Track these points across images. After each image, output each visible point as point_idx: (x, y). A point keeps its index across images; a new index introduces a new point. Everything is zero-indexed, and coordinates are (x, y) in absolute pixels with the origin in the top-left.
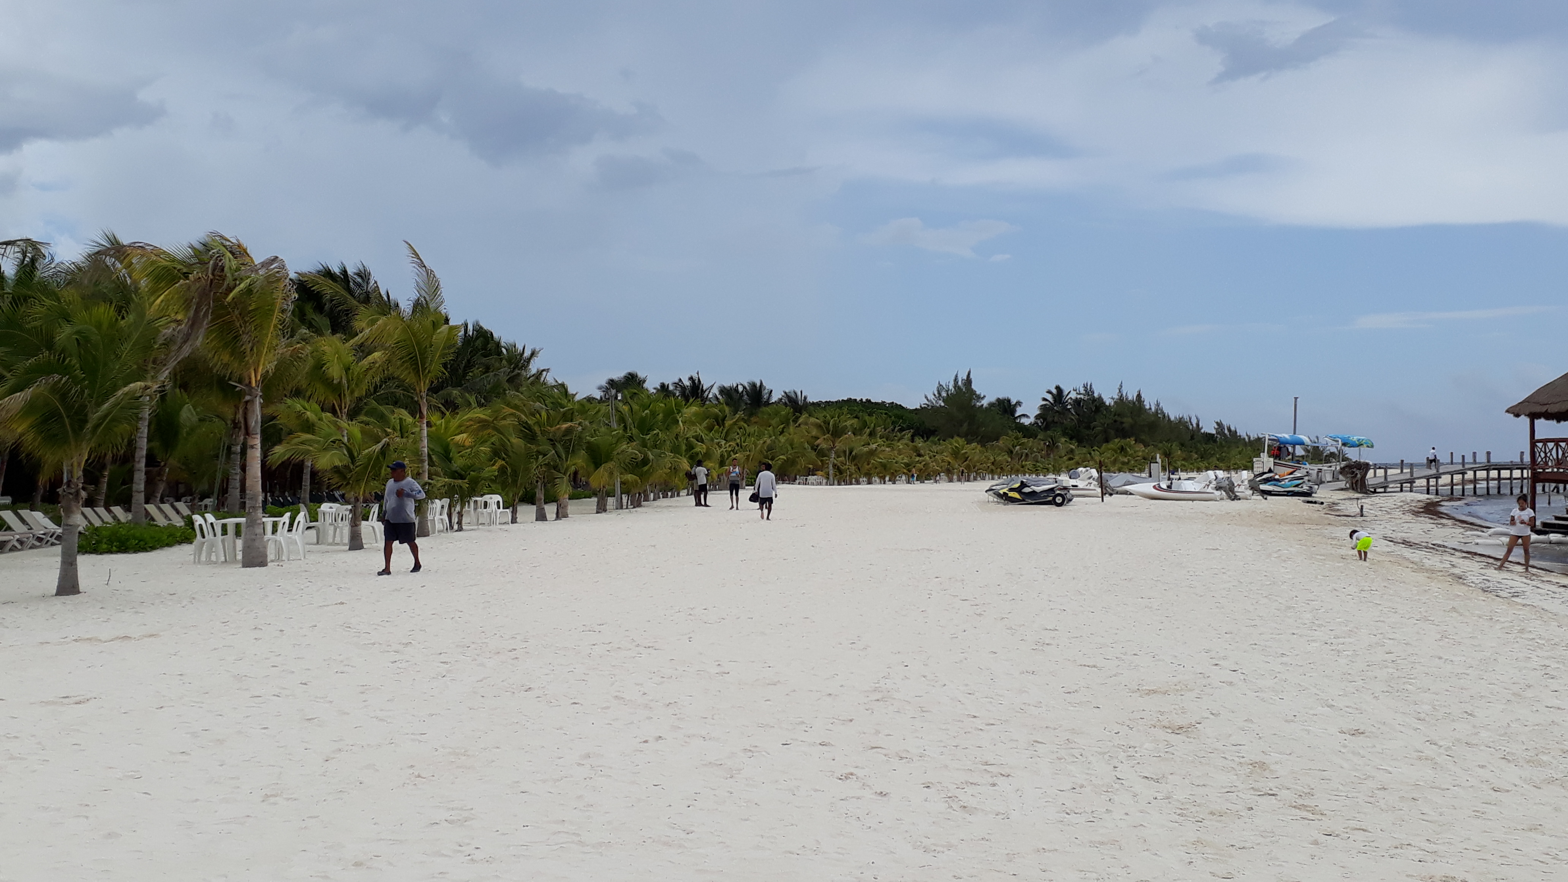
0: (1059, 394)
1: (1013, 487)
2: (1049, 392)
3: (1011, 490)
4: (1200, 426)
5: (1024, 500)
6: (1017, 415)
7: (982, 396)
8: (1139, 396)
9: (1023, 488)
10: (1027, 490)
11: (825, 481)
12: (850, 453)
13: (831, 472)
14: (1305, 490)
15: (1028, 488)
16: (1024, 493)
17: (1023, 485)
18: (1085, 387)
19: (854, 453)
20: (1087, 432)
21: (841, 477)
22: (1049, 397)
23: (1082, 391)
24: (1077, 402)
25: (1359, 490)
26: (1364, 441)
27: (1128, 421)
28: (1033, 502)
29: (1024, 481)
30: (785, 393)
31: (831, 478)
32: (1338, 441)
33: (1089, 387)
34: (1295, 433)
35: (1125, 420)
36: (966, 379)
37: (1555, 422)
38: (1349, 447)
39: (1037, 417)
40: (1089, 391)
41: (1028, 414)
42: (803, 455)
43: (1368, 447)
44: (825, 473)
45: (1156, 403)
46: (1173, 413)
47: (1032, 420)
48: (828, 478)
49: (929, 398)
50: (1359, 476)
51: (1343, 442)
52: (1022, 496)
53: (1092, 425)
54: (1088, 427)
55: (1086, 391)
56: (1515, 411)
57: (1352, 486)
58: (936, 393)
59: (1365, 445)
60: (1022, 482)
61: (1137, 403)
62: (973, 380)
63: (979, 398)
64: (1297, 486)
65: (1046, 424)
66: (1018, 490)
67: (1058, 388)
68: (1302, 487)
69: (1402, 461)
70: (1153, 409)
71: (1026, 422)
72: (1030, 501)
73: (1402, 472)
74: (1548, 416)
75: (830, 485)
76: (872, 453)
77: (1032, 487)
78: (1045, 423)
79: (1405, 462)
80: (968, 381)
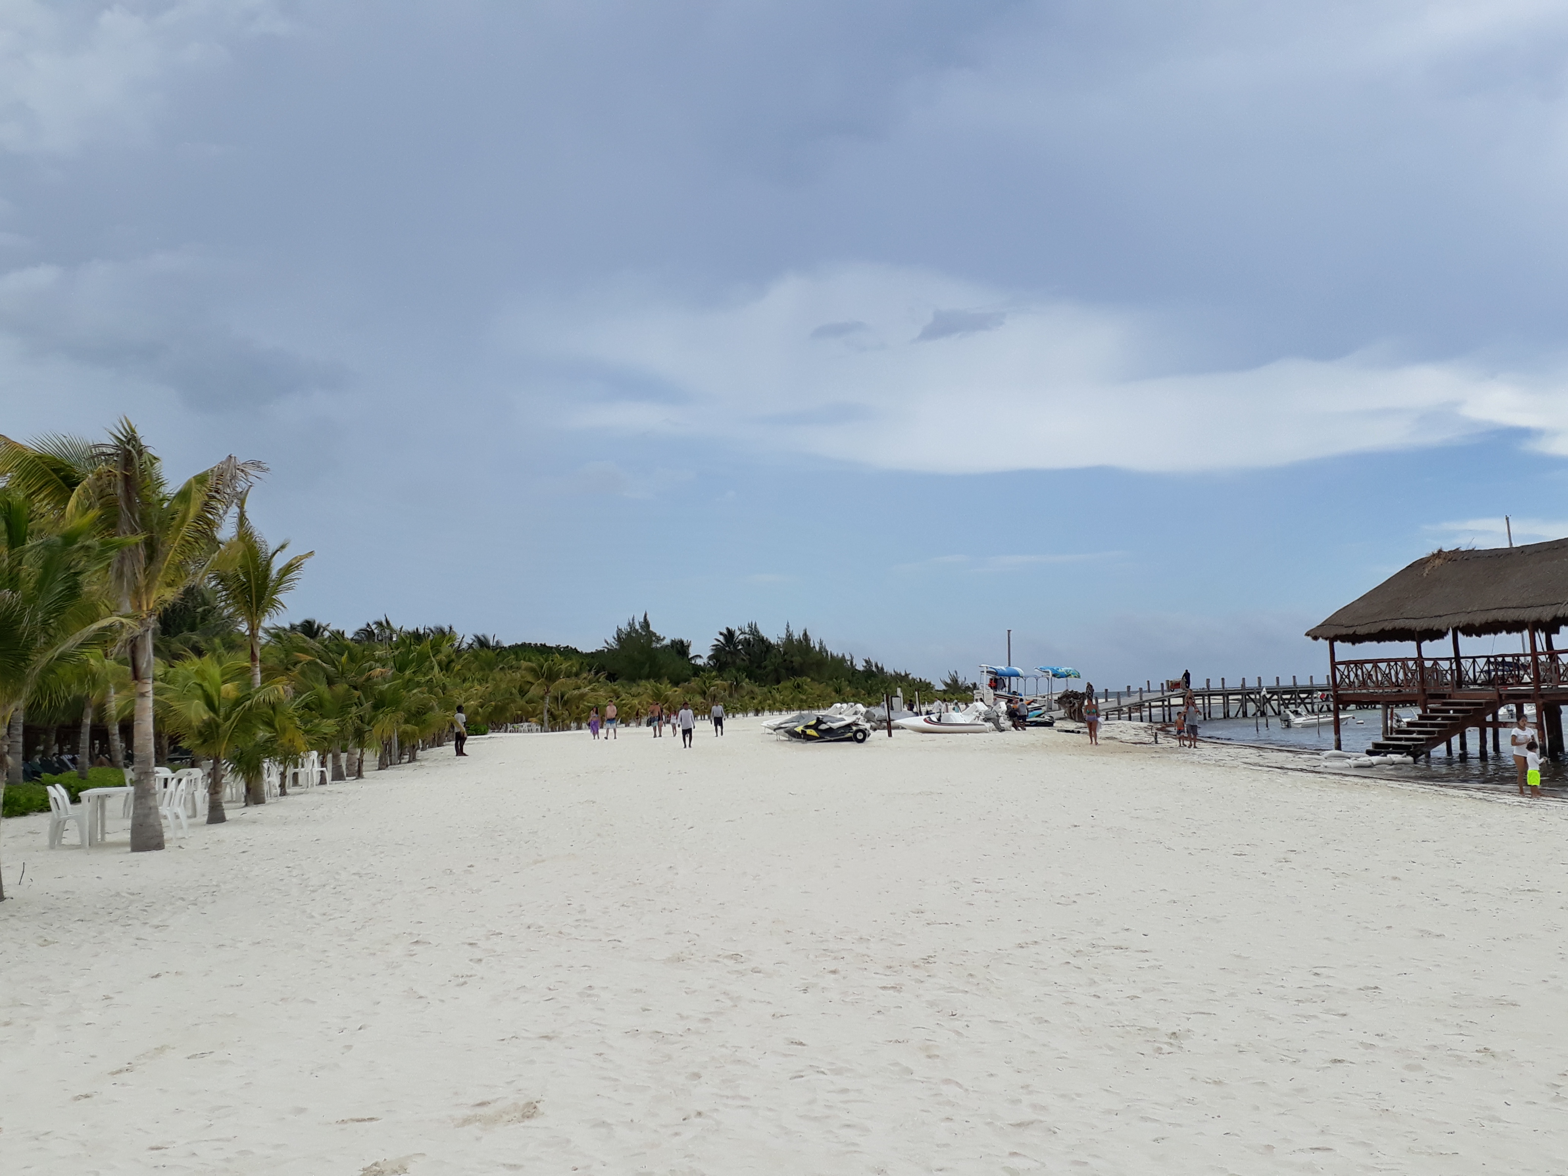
0: (729, 635)
1: (809, 724)
2: (721, 634)
3: (807, 727)
4: (854, 664)
5: (821, 738)
6: (690, 656)
7: (662, 637)
8: (805, 634)
9: (820, 725)
10: (823, 727)
11: (539, 728)
12: (562, 697)
13: (546, 718)
14: (1047, 720)
15: (823, 725)
16: (821, 730)
17: (819, 721)
18: (750, 626)
19: (565, 698)
20: (759, 672)
21: (555, 723)
22: (721, 638)
23: (747, 630)
24: (747, 642)
25: (1077, 719)
26: (1071, 672)
27: (797, 659)
28: (832, 739)
29: (821, 717)
30: (476, 637)
31: (546, 724)
32: (1048, 672)
33: (753, 627)
34: (1009, 665)
35: (794, 659)
36: (643, 621)
37: (1350, 645)
38: (1058, 678)
39: (710, 658)
40: (754, 631)
41: (702, 655)
42: (514, 701)
43: (1075, 677)
44: (539, 719)
45: (819, 641)
46: (834, 649)
47: (705, 660)
48: (542, 725)
49: (609, 642)
50: (1077, 705)
51: (1053, 673)
52: (820, 733)
53: (763, 665)
54: (759, 667)
55: (751, 631)
56: (1314, 635)
57: (1071, 715)
58: (616, 637)
59: (1073, 676)
60: (818, 719)
61: (803, 642)
62: (650, 622)
63: (659, 639)
64: (1039, 716)
65: (720, 664)
66: (815, 727)
67: (728, 629)
68: (1044, 717)
69: (1106, 690)
70: (817, 649)
71: (699, 662)
72: (829, 738)
73: (1106, 701)
74: (1344, 638)
75: (545, 732)
76: (582, 697)
77: (829, 723)
78: (718, 664)
79: (1109, 691)
80: (646, 624)
